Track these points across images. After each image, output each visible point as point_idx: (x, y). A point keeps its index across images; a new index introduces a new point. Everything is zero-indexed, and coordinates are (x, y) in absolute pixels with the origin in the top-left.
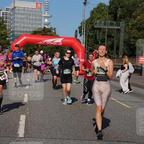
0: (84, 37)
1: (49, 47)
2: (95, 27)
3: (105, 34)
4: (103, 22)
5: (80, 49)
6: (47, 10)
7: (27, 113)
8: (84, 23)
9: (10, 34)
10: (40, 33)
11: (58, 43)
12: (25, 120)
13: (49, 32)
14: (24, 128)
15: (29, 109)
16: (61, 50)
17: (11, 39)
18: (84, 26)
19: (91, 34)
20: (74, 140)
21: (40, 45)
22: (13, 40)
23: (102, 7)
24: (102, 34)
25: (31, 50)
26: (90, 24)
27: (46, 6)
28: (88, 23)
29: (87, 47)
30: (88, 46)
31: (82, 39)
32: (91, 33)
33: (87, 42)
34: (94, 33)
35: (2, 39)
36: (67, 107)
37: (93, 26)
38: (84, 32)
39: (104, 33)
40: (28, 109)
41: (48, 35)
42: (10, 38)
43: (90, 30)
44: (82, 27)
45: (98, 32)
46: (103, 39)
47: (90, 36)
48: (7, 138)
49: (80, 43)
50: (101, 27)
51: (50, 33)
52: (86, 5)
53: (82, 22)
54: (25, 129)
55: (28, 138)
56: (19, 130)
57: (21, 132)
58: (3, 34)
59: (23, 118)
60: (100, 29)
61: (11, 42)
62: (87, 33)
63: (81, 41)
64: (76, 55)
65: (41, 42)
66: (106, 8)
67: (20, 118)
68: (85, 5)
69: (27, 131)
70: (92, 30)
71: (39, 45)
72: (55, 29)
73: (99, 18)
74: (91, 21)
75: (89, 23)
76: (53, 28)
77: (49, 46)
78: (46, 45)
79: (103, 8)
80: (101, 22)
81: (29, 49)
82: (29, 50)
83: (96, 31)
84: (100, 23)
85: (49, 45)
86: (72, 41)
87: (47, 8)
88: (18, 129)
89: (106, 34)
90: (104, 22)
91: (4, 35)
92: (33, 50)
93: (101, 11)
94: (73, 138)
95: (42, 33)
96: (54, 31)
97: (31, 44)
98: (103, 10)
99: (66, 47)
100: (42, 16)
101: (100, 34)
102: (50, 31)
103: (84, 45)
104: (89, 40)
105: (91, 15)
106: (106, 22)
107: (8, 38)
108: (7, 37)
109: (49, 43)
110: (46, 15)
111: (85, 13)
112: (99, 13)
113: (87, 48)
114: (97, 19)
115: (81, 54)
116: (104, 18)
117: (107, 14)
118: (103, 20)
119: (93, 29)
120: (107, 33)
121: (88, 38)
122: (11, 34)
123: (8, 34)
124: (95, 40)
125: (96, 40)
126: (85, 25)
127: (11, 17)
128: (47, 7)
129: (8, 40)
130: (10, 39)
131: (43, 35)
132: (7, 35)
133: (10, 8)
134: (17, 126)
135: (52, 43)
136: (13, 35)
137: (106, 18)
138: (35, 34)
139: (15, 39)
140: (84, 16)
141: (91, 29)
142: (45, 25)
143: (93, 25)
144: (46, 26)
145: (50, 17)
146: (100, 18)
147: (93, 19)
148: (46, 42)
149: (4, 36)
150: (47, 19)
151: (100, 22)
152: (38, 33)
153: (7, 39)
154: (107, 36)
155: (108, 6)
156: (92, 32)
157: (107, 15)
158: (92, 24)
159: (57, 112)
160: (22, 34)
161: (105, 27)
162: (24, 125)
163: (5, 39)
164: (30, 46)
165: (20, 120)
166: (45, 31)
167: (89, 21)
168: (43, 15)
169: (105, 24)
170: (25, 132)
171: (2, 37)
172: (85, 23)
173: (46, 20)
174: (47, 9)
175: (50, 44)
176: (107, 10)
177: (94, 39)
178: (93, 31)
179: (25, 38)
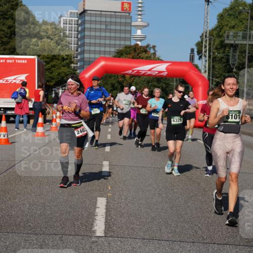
0: (206, 61)
1: (143, 80)
2: (227, 42)
3: (244, 55)
4: (240, 34)
5: (200, 83)
6: (140, 15)
7: (109, 194)
8: (206, 36)
9: (76, 57)
10: (129, 56)
11: (160, 72)
12: (105, 207)
13: (143, 52)
14: (104, 221)
15: (111, 187)
16: (166, 84)
17: (79, 65)
18: (206, 42)
19: (219, 55)
20: (193, 242)
21: (129, 76)
22: (82, 67)
23: (238, 7)
24: (239, 55)
25: (113, 85)
26: (218, 37)
27: (139, 7)
28: (213, 36)
29: (211, 78)
30: (213, 77)
31: (202, 64)
32: (219, 53)
33: (212, 69)
34: (224, 53)
35: (64, 66)
36: (179, 185)
37: (222, 42)
38: (206, 52)
39: (242, 52)
40: (109, 188)
41: (142, 59)
42: (77, 64)
43: (216, 48)
44: (202, 43)
45: (231, 51)
46: (240, 64)
47: (217, 59)
48: (76, 237)
49: (200, 71)
50: (237, 42)
51: (146, 55)
52: (210, 3)
53: (203, 34)
54: (106, 221)
55: (111, 238)
56: (95, 224)
57: (99, 228)
58: (65, 57)
59: (102, 202)
60: (234, 47)
61: (78, 71)
62: (212, 54)
63: (200, 68)
64: (191, 93)
65: (130, 71)
66: (246, 8)
67: (96, 203)
68: (208, 4)
69: (109, 225)
70: (220, 48)
71: (126, 76)
72: (154, 47)
73: (233, 27)
74: (219, 32)
75: (215, 35)
76: (151, 46)
77: (145, 77)
78: (138, 75)
79: (240, 8)
80: (237, 33)
81: (109, 83)
82: (110, 86)
83: (228, 51)
84: (235, 36)
85: (144, 75)
86: (185, 68)
87: (141, 11)
88: (93, 221)
89: (246, 55)
90: (243, 33)
91: (67, 59)
92: (116, 84)
93: (237, 13)
94: (191, 240)
95: (132, 55)
96: (152, 51)
97: (113, 75)
98: (240, 13)
99: (175, 79)
100: (131, 26)
101: (235, 56)
102: (146, 51)
103: (206, 75)
104: (216, 66)
105: (218, 22)
106: (247, 34)
107: (74, 64)
108: (72, 62)
109: (144, 72)
110: (139, 22)
111: (208, 17)
112: (232, 17)
113: (212, 80)
114: (230, 28)
115: (200, 90)
116: (242, 26)
117: (247, 20)
118: (240, 31)
119: (223, 46)
120: (249, 53)
121: (213, 62)
122: (79, 57)
123: (74, 57)
124: (226, 66)
125: (228, 65)
126: (208, 39)
127: (78, 28)
128: (140, 9)
129: (74, 67)
130: (77, 66)
131: (133, 58)
132: (71, 59)
133: (77, 13)
134: (92, 216)
135: (149, 73)
136: (82, 60)
137: (247, 26)
138: (119, 57)
139: (85, 66)
140: (206, 24)
141: (218, 47)
142: (137, 40)
143: (222, 39)
144: (139, 43)
145: (145, 26)
146: (236, 26)
147: (222, 29)
148: (138, 71)
149: (67, 61)
150: (140, 29)
151: (234, 33)
152: (125, 55)
153: (71, 67)
154: (248, 58)
155: (250, 5)
156: (221, 51)
157: (249, 21)
158: (221, 36)
159: (160, 193)
160: (97, 56)
161: (245, 42)
162: (104, 214)
163: (68, 65)
164: (110, 77)
165: (97, 206)
166: (138, 51)
167: (215, 33)
168: (133, 24)
169: (244, 37)
170: (105, 227)
171: (63, 63)
172: (208, 36)
173: (139, 32)
174: (140, 13)
175: (146, 74)
176: (248, 13)
177: (223, 64)
178: (223, 49)
179: (102, 63)
